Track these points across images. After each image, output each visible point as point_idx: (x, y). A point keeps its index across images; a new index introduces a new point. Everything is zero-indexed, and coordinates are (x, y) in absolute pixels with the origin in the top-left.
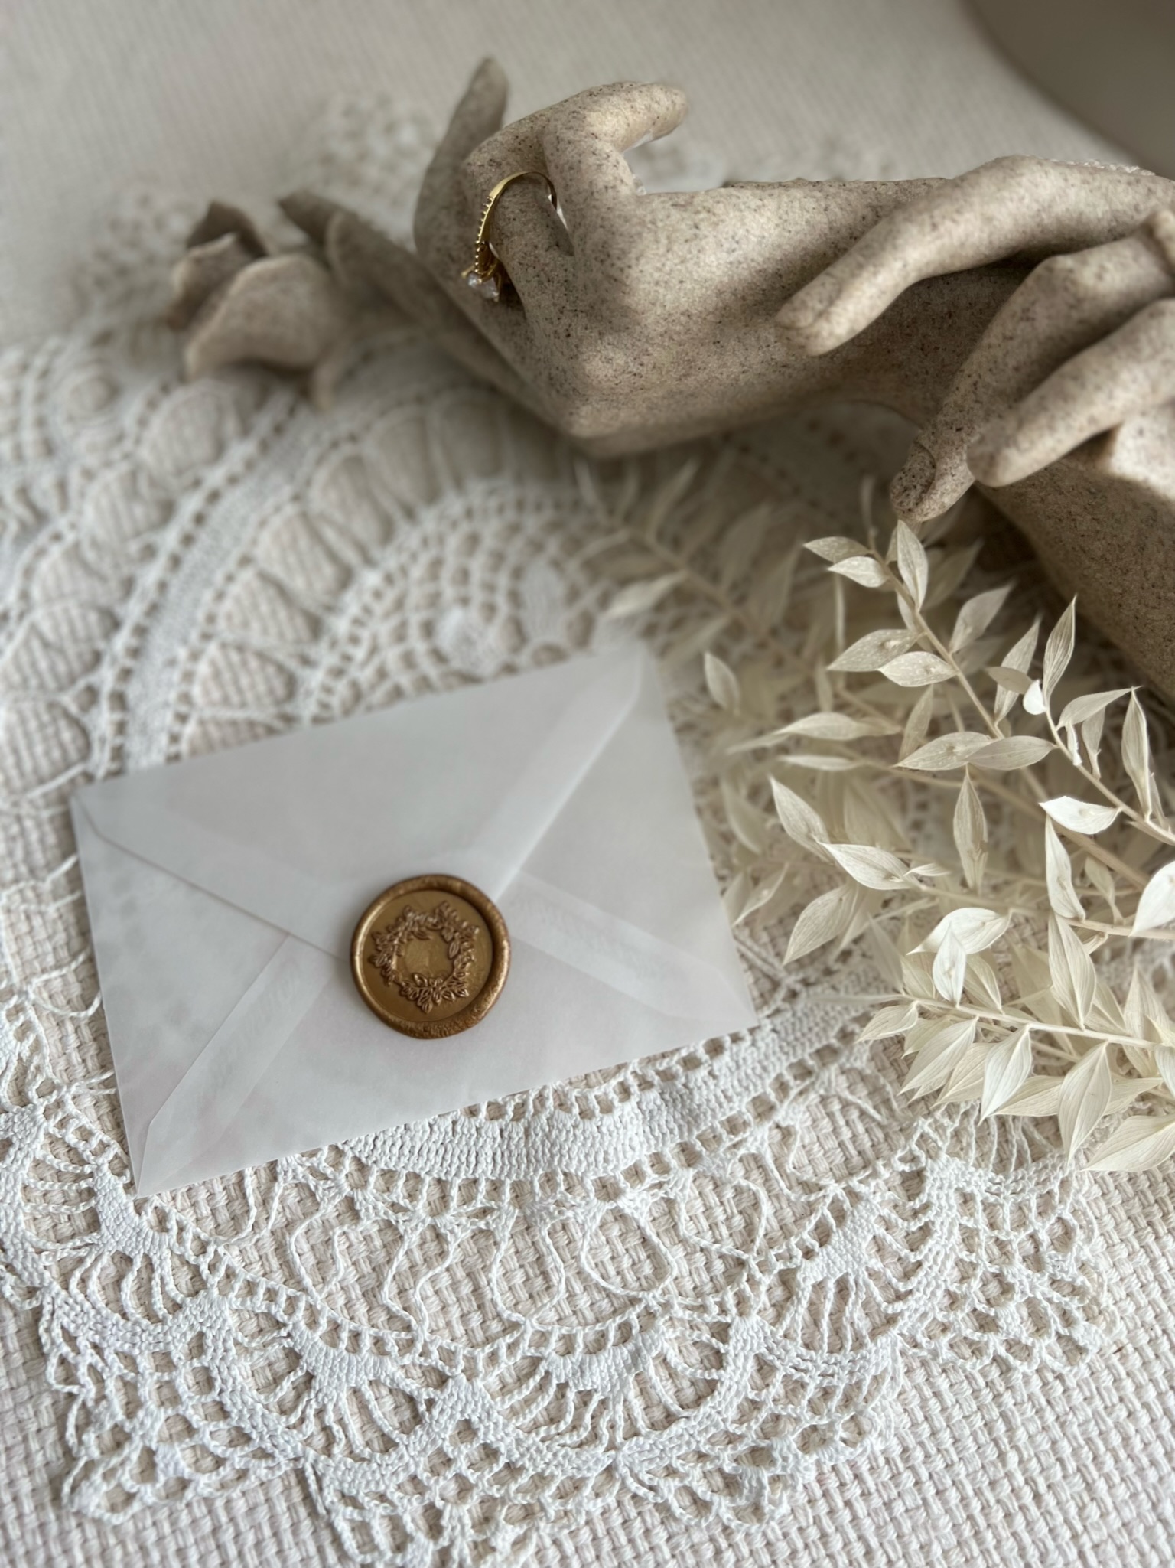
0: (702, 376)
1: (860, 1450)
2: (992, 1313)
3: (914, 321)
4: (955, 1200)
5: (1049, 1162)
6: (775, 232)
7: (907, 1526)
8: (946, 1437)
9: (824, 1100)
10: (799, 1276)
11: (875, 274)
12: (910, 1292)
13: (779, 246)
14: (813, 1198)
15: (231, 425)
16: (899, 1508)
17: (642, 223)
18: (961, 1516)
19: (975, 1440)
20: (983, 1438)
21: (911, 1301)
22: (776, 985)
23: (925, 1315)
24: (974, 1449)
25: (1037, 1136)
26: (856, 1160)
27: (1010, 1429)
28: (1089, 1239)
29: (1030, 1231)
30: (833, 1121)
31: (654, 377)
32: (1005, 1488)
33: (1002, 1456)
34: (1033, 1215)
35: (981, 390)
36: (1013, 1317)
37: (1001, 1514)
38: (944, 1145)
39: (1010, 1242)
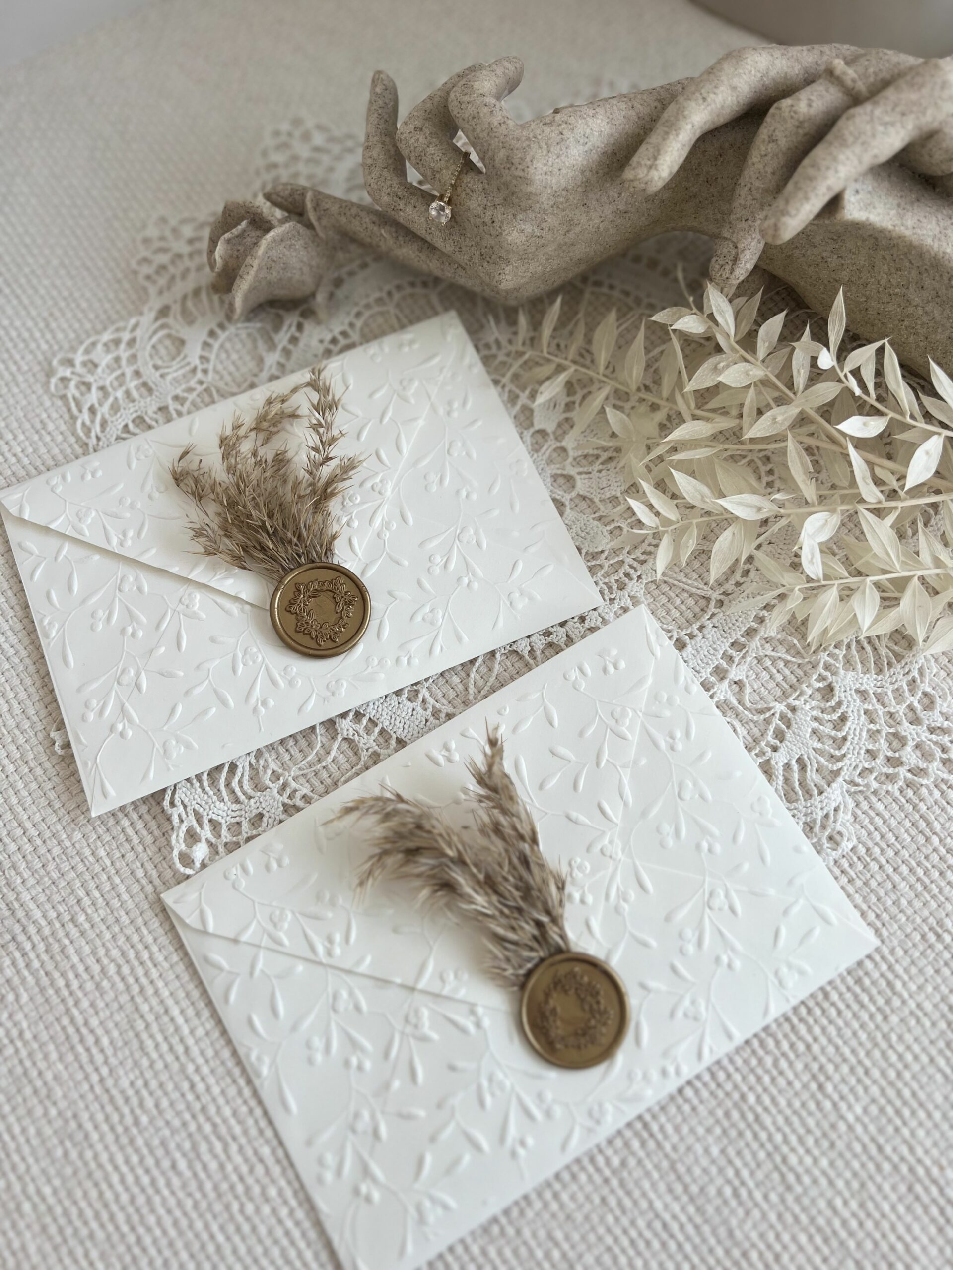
0: (578, 229)
1: (840, 851)
2: (897, 755)
3: (699, 164)
4: (855, 697)
5: (908, 660)
6: (607, 127)
7: (882, 893)
8: (890, 837)
9: (759, 660)
10: (773, 762)
11: (677, 135)
12: (844, 755)
13: (612, 135)
14: (768, 715)
15: (261, 346)
16: (873, 883)
17: (528, 139)
18: (913, 879)
19: (909, 835)
20: (913, 832)
21: (846, 761)
22: (708, 600)
23: (856, 767)
24: (909, 840)
25: (896, 648)
26: (790, 690)
27: (928, 824)
28: (945, 700)
29: (908, 703)
30: (769, 672)
31: (550, 237)
32: (935, 858)
33: (927, 839)
34: (907, 694)
35: (754, 192)
36: (910, 756)
37: (937, 874)
38: (840, 665)
39: (898, 712)
